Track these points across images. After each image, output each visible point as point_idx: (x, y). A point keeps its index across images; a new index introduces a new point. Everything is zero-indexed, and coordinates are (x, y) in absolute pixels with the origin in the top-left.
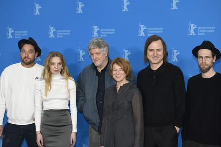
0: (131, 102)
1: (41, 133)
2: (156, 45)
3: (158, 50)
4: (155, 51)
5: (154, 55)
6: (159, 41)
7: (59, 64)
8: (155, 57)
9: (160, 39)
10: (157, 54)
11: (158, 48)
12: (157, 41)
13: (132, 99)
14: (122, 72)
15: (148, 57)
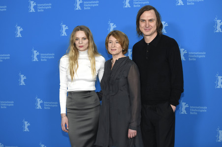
0: (127, 78)
1: (67, 115)
2: (148, 15)
3: (150, 20)
4: (147, 22)
5: (146, 26)
6: (152, 11)
7: (84, 39)
8: (147, 28)
9: (154, 9)
10: (149, 26)
11: (150, 18)
12: (149, 11)
13: (128, 75)
14: (118, 45)
15: (140, 28)
